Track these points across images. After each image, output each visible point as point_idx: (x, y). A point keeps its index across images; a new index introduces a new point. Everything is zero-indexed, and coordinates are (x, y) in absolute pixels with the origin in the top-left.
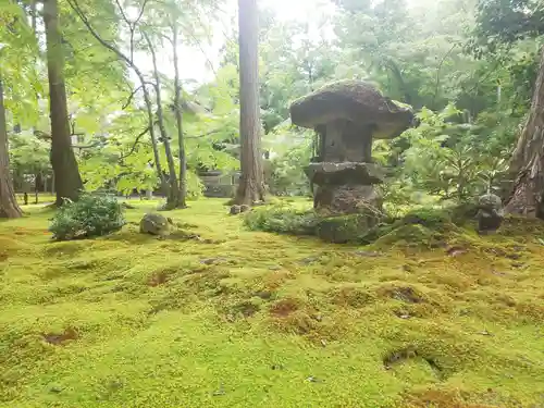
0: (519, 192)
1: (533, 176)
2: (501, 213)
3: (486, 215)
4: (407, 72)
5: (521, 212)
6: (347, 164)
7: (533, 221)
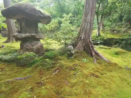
0: (79, 43)
1: (82, 39)
2: (73, 52)
3: (69, 53)
4: (62, 4)
5: (80, 49)
6: (28, 34)
7: (82, 52)
